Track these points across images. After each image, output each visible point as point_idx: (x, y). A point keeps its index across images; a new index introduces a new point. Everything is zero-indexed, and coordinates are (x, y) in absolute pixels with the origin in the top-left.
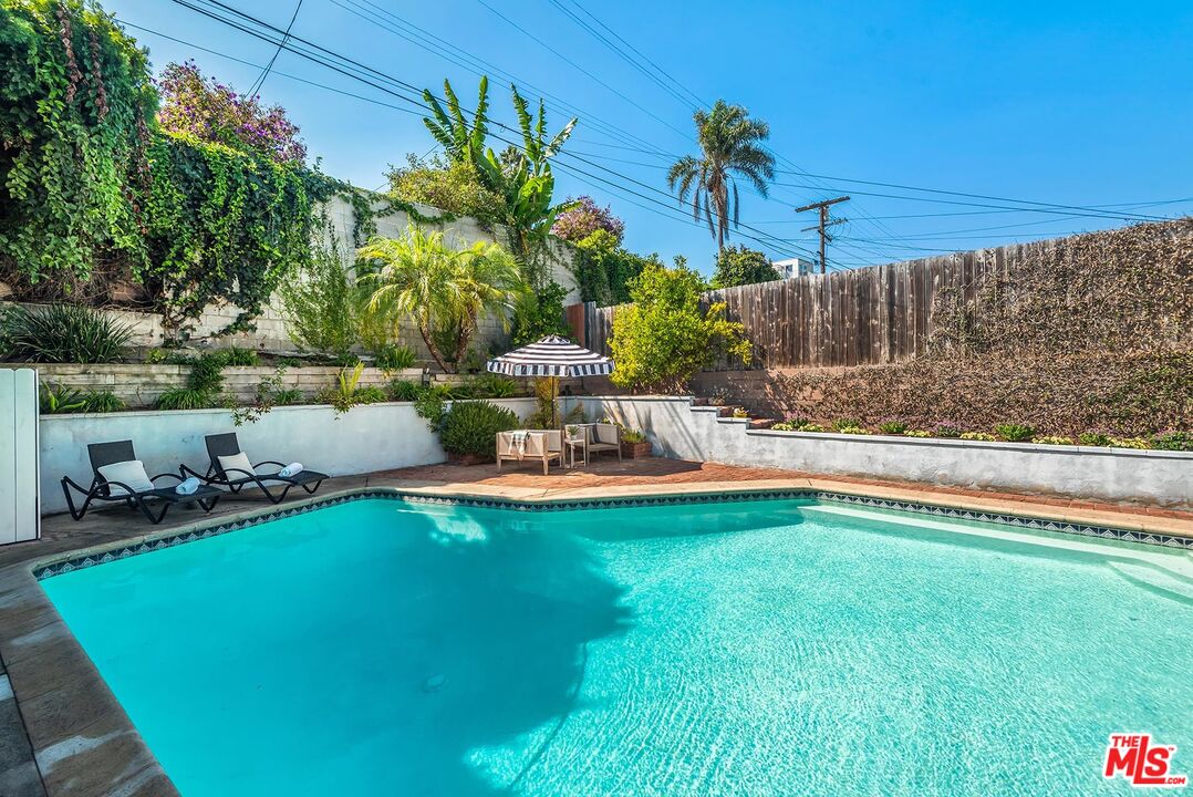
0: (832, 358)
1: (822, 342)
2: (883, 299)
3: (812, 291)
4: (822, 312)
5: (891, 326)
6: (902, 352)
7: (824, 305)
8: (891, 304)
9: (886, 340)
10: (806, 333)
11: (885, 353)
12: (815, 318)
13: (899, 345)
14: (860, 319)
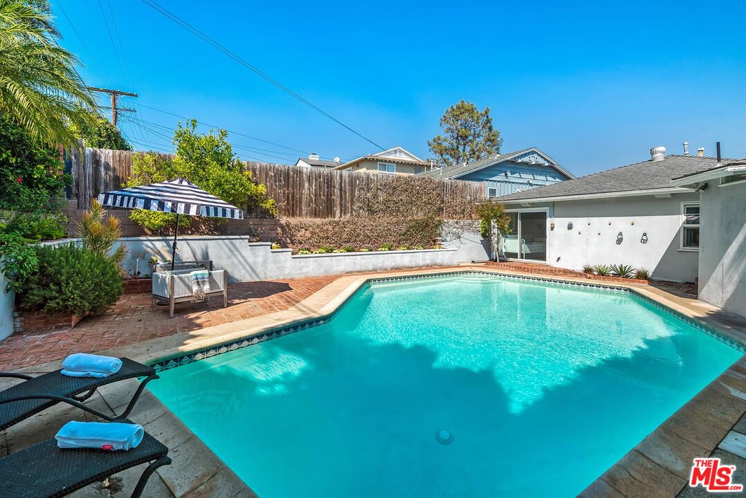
0: (315, 214)
1: (310, 204)
2: (337, 186)
3: (304, 176)
4: (309, 189)
5: (341, 200)
6: (345, 213)
7: (310, 184)
8: (341, 190)
9: (339, 207)
10: (301, 199)
11: (338, 212)
12: (306, 191)
13: (343, 211)
14: (328, 195)
